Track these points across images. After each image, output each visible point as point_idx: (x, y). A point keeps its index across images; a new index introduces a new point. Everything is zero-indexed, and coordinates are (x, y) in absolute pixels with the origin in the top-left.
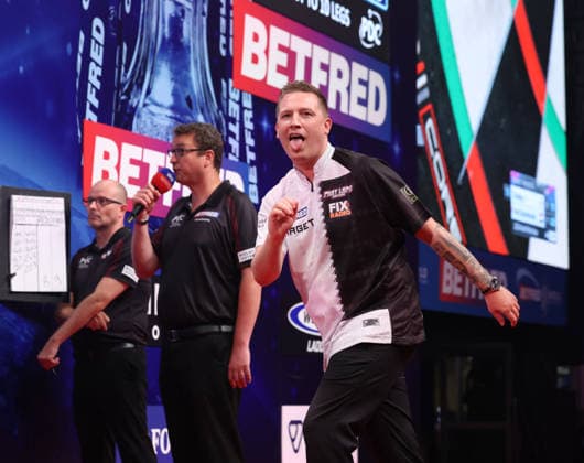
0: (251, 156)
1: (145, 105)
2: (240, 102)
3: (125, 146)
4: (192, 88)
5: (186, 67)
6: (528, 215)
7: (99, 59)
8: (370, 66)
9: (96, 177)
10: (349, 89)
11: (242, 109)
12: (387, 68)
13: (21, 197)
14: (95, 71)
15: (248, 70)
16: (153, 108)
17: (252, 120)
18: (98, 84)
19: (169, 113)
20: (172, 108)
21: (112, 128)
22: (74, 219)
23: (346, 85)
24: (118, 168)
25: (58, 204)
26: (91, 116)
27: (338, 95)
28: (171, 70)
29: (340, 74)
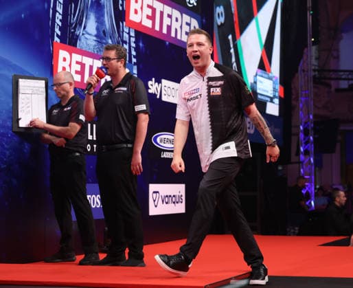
0: (134, 60)
1: (83, 34)
2: (129, 33)
3: (74, 55)
4: (105, 26)
5: (103, 16)
6: (265, 91)
7: (61, 11)
8: (191, 16)
9: (60, 69)
10: (181, 27)
11: (130, 37)
12: (199, 17)
13: (24, 80)
14: (59, 17)
15: (133, 17)
16: (87, 36)
17: (134, 42)
18: (60, 24)
19: (95, 38)
20: (96, 36)
21: (67, 46)
22: (49, 91)
23: (180, 25)
24: (70, 65)
25: (42, 83)
26: (57, 39)
27: (176, 30)
28: (96, 17)
29: (177, 20)
